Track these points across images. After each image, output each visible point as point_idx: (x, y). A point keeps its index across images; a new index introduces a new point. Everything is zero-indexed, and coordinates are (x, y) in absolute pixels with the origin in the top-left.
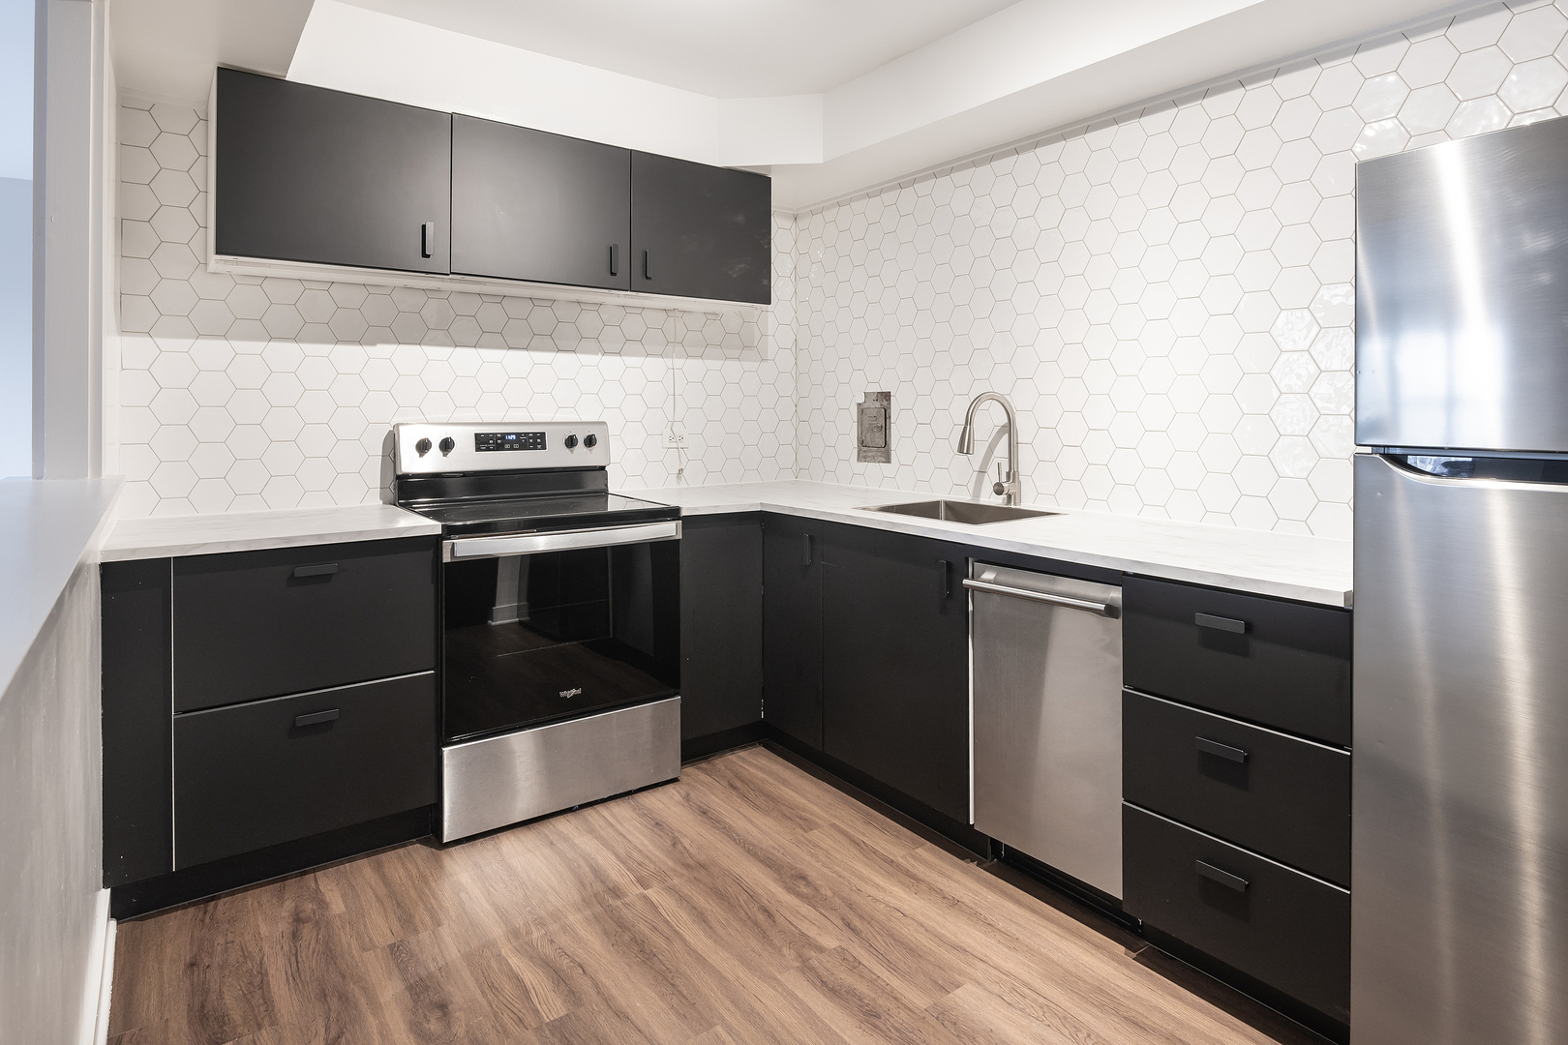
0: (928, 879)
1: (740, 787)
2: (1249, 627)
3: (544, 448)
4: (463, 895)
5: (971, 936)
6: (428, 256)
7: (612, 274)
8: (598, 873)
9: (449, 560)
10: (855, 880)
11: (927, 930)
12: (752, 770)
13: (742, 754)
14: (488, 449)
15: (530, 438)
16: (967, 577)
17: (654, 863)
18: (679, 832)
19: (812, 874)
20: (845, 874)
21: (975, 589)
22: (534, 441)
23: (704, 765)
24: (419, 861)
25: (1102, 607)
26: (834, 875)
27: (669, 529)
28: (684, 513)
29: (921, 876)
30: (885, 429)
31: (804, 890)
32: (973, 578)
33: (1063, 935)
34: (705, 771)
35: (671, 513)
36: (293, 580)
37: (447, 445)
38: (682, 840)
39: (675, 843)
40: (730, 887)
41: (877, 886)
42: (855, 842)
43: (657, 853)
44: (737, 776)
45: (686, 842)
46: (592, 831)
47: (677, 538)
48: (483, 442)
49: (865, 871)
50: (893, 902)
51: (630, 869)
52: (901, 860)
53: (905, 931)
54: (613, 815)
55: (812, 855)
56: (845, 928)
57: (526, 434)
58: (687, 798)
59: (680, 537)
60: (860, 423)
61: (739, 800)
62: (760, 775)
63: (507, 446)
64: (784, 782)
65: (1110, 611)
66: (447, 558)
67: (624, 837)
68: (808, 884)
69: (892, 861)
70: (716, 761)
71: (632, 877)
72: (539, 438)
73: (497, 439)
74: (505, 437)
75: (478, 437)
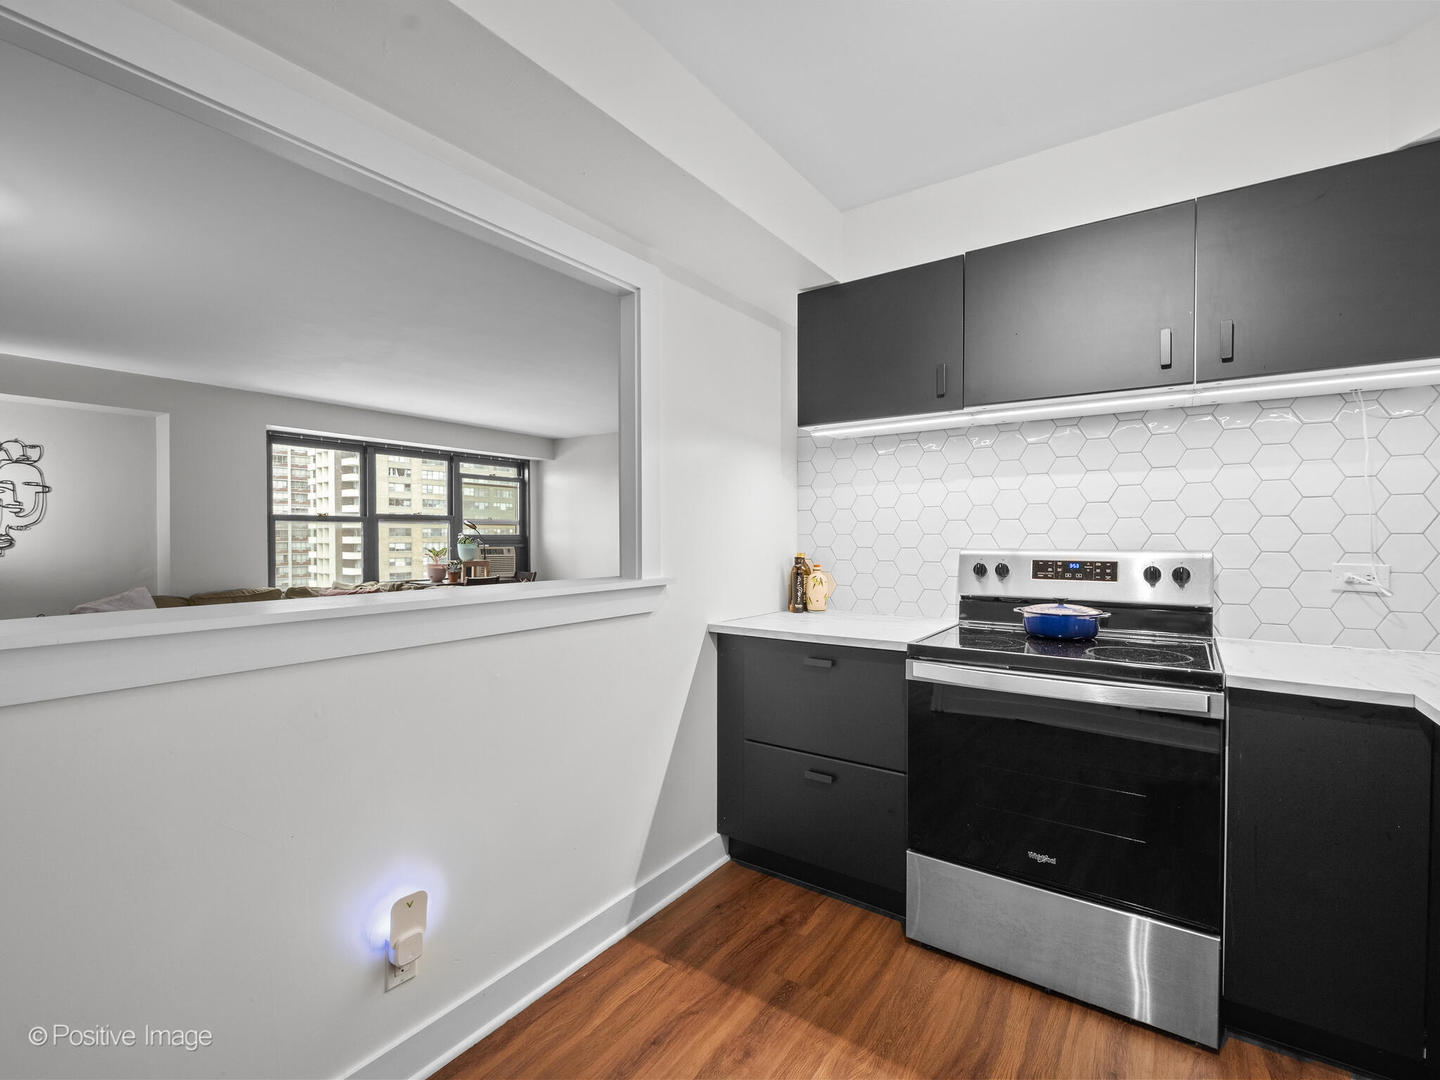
3: (1114, 579)
6: (943, 396)
7: (1163, 367)
14: (1046, 577)
15: (1098, 567)
22: (1107, 571)
28: (1229, 683)
35: (1206, 681)
37: (1003, 571)
48: (1041, 569)
57: (1092, 563)
63: (1068, 575)
66: (908, 676)
72: (1109, 568)
73: (1057, 566)
74: (1066, 565)
75: (1036, 563)
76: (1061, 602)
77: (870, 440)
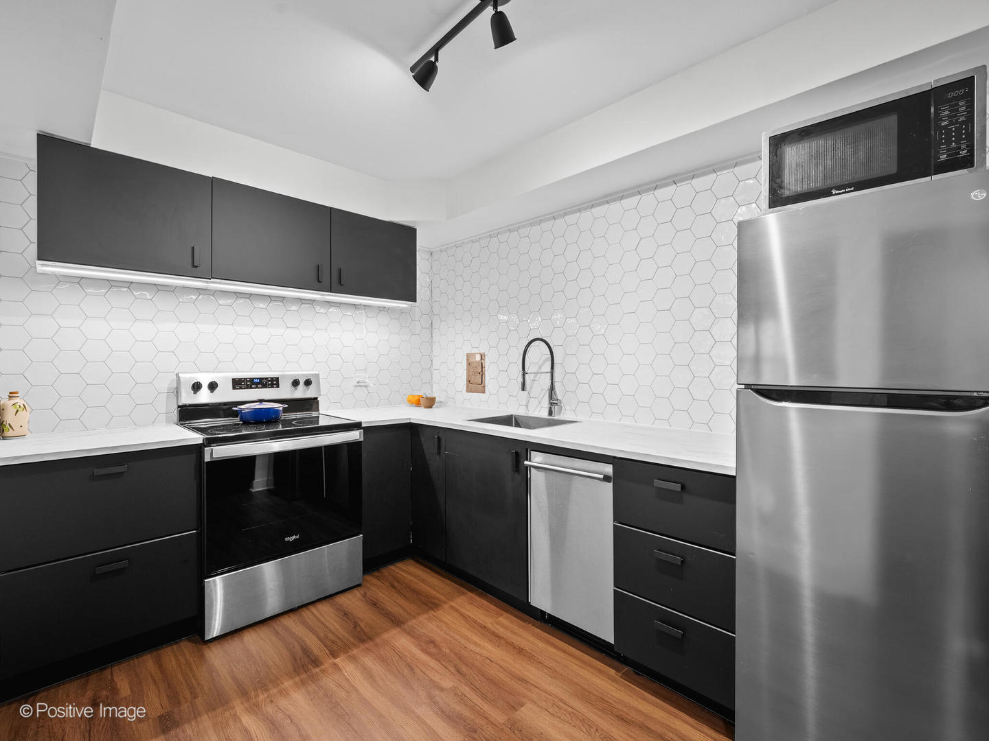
0: (505, 637)
1: (397, 586)
2: (683, 487)
3: (278, 386)
4: (214, 674)
5: (531, 672)
6: (196, 267)
7: (319, 281)
8: (306, 650)
9: (209, 460)
10: (463, 641)
11: (504, 670)
12: (405, 575)
13: (400, 565)
14: (241, 388)
15: (269, 381)
16: (527, 460)
17: (342, 641)
18: (359, 618)
19: (438, 639)
20: (458, 637)
21: (531, 466)
22: (273, 382)
23: (376, 573)
24: (187, 653)
25: (602, 476)
26: (451, 639)
27: (355, 435)
28: (363, 425)
29: (501, 635)
30: (482, 374)
31: (433, 650)
32: (530, 461)
33: (582, 665)
34: (377, 577)
35: (356, 426)
36: (94, 478)
37: (213, 386)
38: (360, 623)
39: (356, 625)
40: (388, 652)
41: (476, 644)
42: (464, 616)
43: (344, 634)
44: (395, 578)
45: (362, 624)
46: (304, 623)
47: (360, 440)
48: (237, 383)
49: (468, 634)
50: (485, 653)
51: (326, 646)
52: (490, 626)
53: (492, 672)
54: (318, 610)
55: (438, 627)
56: (456, 673)
57: (266, 379)
58: (365, 595)
59: (362, 439)
60: (468, 371)
61: (396, 595)
62: (409, 577)
63: (254, 386)
64: (423, 581)
65: (606, 479)
66: (207, 459)
67: (324, 624)
68: (436, 646)
69: (485, 627)
70: (383, 571)
71: (327, 651)
72: (275, 381)
73: (247, 381)
74: (252, 380)
75: (234, 380)
76: (261, 401)
77: (78, 280)
